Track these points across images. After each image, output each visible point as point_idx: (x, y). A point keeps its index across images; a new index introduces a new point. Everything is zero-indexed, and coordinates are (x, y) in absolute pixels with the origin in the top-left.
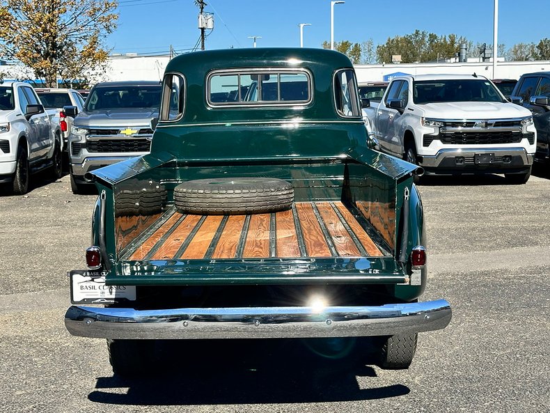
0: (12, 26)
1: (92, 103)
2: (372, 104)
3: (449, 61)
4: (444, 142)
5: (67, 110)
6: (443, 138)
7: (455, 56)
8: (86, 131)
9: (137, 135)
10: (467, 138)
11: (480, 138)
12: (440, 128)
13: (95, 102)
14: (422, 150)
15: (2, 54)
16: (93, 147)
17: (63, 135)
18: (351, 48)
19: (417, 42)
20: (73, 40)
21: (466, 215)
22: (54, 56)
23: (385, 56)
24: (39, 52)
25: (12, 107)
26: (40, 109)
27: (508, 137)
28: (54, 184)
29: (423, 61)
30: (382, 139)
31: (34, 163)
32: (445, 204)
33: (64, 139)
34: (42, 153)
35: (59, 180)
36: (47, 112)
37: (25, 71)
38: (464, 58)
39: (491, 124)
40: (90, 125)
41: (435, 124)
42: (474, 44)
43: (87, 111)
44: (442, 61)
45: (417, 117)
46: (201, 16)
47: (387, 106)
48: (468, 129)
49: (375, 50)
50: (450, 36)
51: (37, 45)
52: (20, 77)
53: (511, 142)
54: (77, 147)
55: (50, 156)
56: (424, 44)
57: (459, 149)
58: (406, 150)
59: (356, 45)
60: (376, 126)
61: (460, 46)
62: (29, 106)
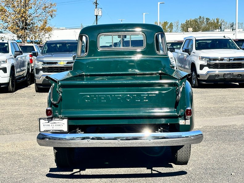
0: (6, 14)
1: (45, 50)
2: (176, 50)
3: (215, 31)
4: (210, 68)
5: (33, 53)
6: (209, 66)
7: (219, 29)
8: (42, 63)
9: (66, 65)
10: (221, 66)
11: (226, 66)
12: (207, 61)
13: (46, 50)
14: (199, 72)
15: (2, 28)
16: (45, 70)
17: (31, 65)
18: (169, 25)
19: (200, 21)
20: (35, 21)
21: (219, 102)
22: (26, 29)
23: (185, 29)
24: (19, 27)
25: (8, 52)
26: (21, 53)
27: (240, 65)
28: (27, 88)
29: (203, 31)
30: (181, 67)
31: (18, 78)
32: (209, 96)
33: (31, 67)
34: (21, 73)
35: (29, 86)
36: (24, 54)
37: (12, 36)
38: (223, 29)
39: (231, 60)
40: (44, 60)
41: (205, 59)
42: (228, 23)
43: (43, 53)
44: (213, 31)
45: (197, 56)
46: (96, 9)
47: (183, 51)
48: (221, 62)
49: (180, 26)
50: (216, 19)
51: (18, 24)
52: (10, 39)
53: (241, 68)
54: (38, 71)
55: (25, 75)
56: (204, 23)
57: (217, 71)
58: (192, 72)
59: (171, 23)
60: (178, 61)
61: (221, 24)
62: (15, 51)
